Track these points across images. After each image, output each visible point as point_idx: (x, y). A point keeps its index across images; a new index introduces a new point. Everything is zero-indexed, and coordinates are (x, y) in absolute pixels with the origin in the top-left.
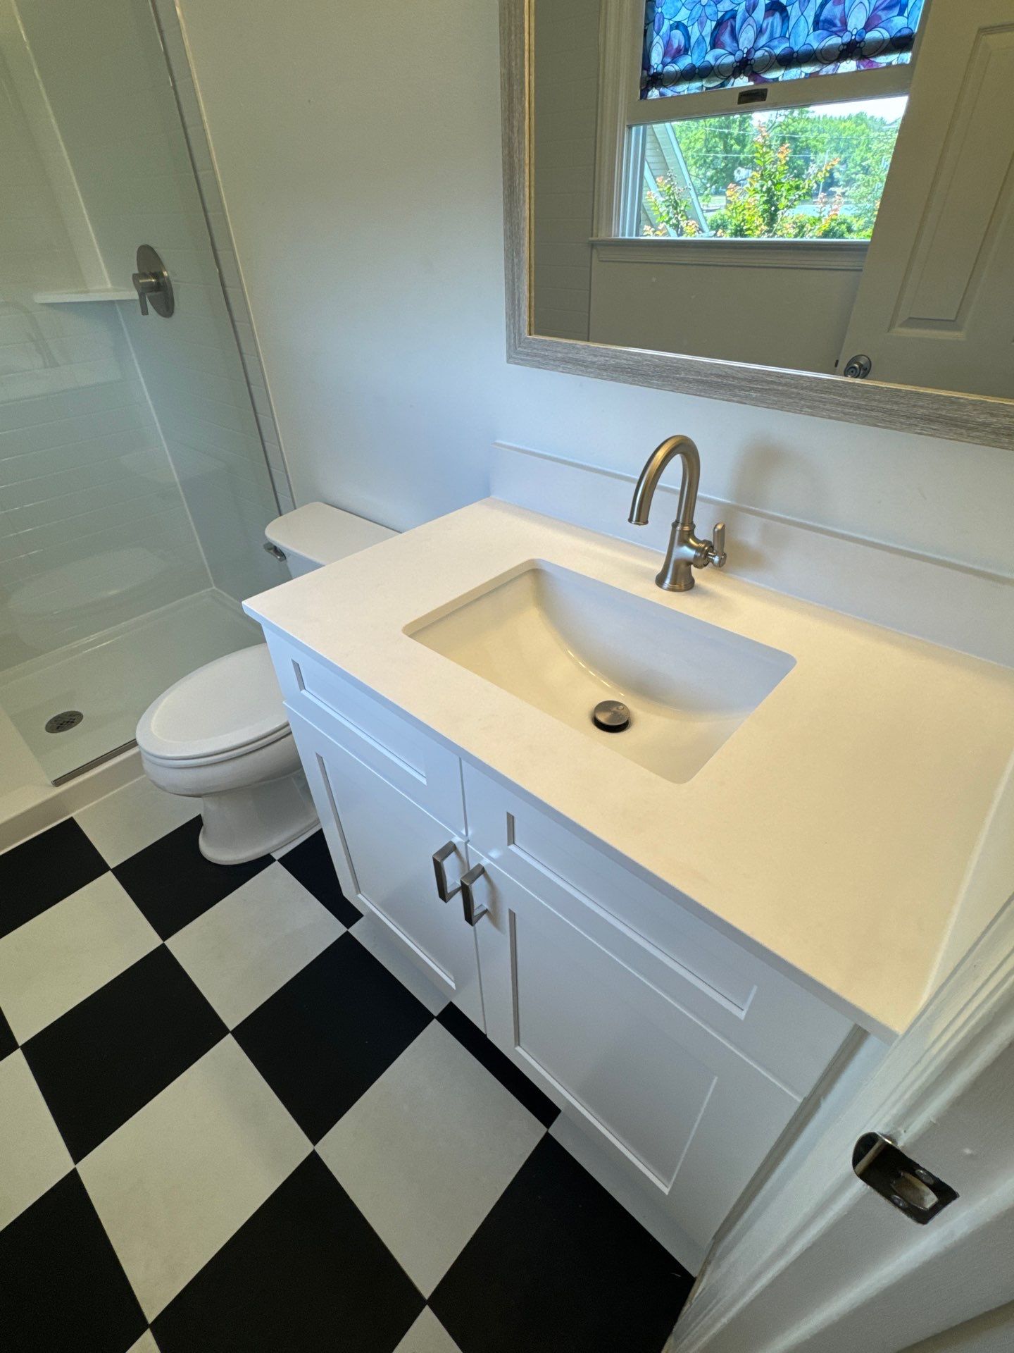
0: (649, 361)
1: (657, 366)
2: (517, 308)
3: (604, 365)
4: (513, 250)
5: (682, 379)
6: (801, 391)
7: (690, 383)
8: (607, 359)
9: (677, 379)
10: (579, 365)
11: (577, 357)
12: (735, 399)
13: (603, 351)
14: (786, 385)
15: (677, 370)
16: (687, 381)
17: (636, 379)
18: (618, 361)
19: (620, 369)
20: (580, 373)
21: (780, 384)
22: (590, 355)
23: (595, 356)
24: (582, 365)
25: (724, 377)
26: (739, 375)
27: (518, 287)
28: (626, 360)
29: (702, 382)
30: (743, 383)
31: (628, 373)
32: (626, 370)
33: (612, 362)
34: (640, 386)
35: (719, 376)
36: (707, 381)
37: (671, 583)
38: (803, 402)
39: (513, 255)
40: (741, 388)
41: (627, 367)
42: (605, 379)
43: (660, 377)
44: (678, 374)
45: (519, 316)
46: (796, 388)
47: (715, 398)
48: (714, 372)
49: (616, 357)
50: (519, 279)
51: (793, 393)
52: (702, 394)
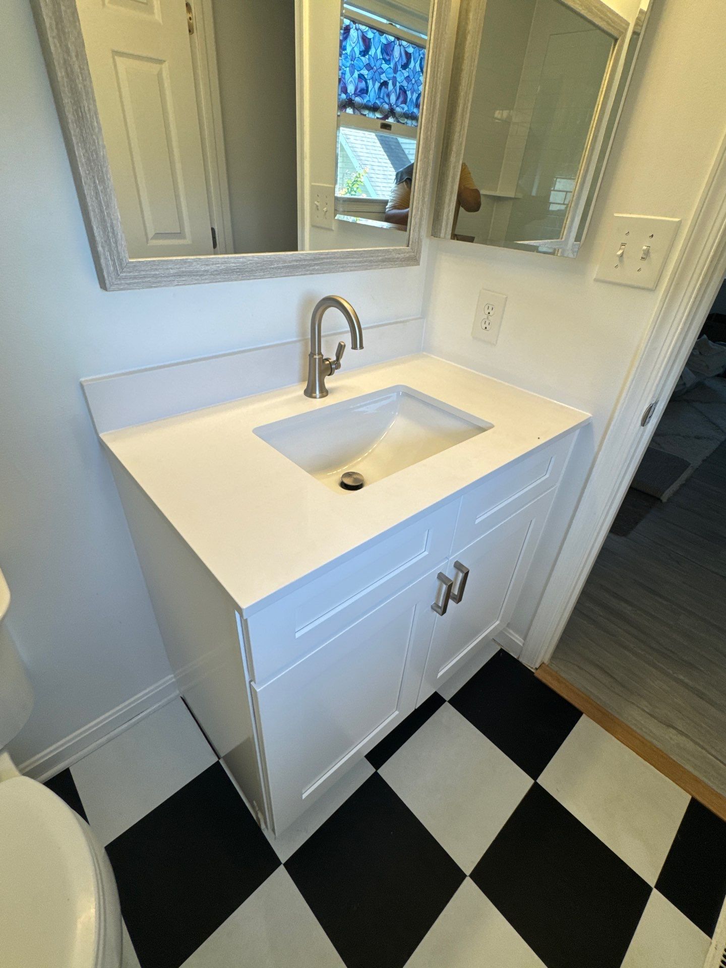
0: (251, 260)
1: (258, 263)
2: (111, 235)
3: (216, 271)
4: (93, 177)
5: (276, 268)
6: (337, 260)
7: (281, 269)
8: (218, 265)
9: (273, 268)
10: (194, 275)
11: (191, 269)
12: (308, 273)
13: (214, 260)
14: (330, 258)
15: (272, 262)
16: (279, 268)
17: (244, 275)
18: (228, 265)
19: (230, 271)
20: (196, 282)
21: (327, 258)
22: (202, 265)
23: (207, 265)
24: (197, 275)
25: (300, 261)
26: (308, 258)
27: (109, 214)
28: (235, 263)
29: (288, 267)
30: (310, 262)
31: (237, 272)
32: (236, 270)
33: (223, 267)
34: (248, 279)
35: (297, 261)
36: (291, 266)
37: (320, 393)
38: (339, 266)
39: (95, 183)
40: (310, 265)
41: (235, 268)
42: (219, 282)
43: (261, 270)
44: (272, 265)
45: (116, 243)
46: (335, 258)
47: (297, 275)
48: (294, 259)
49: (226, 262)
50: (108, 207)
51: (334, 262)
52: (289, 274)
